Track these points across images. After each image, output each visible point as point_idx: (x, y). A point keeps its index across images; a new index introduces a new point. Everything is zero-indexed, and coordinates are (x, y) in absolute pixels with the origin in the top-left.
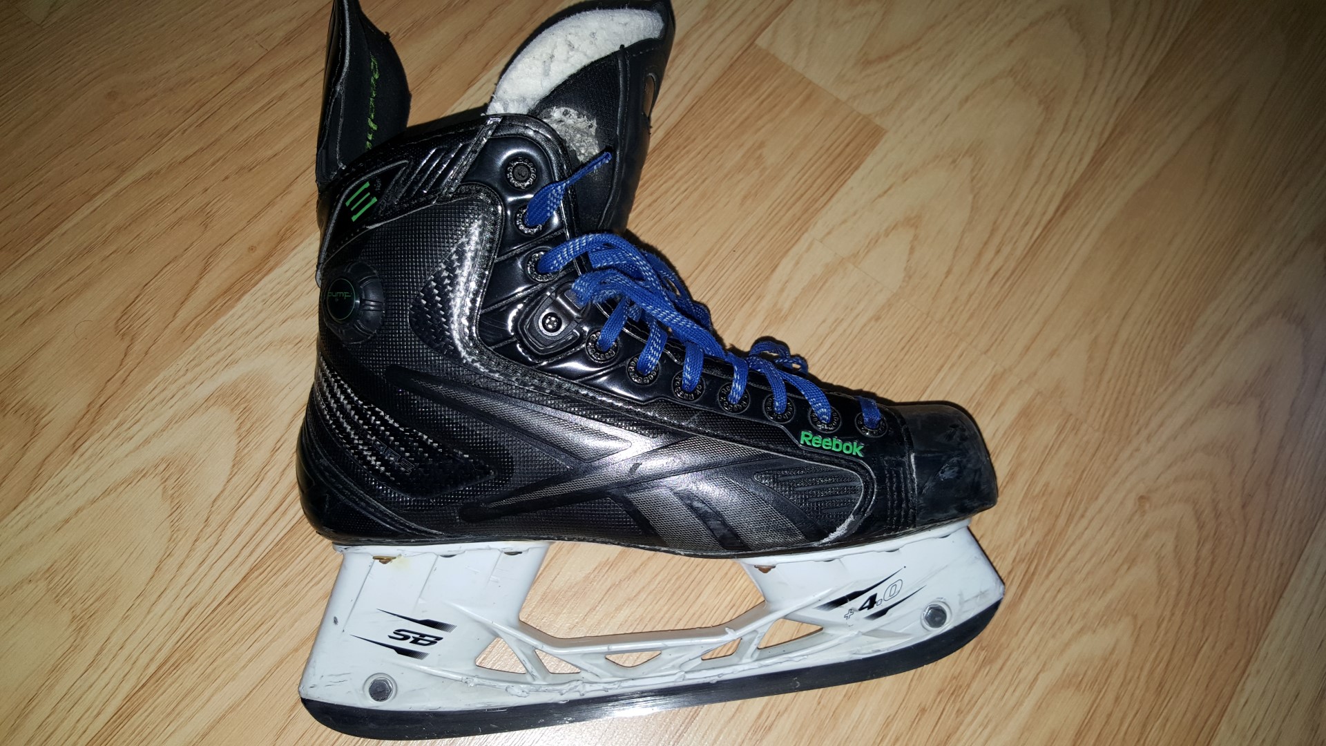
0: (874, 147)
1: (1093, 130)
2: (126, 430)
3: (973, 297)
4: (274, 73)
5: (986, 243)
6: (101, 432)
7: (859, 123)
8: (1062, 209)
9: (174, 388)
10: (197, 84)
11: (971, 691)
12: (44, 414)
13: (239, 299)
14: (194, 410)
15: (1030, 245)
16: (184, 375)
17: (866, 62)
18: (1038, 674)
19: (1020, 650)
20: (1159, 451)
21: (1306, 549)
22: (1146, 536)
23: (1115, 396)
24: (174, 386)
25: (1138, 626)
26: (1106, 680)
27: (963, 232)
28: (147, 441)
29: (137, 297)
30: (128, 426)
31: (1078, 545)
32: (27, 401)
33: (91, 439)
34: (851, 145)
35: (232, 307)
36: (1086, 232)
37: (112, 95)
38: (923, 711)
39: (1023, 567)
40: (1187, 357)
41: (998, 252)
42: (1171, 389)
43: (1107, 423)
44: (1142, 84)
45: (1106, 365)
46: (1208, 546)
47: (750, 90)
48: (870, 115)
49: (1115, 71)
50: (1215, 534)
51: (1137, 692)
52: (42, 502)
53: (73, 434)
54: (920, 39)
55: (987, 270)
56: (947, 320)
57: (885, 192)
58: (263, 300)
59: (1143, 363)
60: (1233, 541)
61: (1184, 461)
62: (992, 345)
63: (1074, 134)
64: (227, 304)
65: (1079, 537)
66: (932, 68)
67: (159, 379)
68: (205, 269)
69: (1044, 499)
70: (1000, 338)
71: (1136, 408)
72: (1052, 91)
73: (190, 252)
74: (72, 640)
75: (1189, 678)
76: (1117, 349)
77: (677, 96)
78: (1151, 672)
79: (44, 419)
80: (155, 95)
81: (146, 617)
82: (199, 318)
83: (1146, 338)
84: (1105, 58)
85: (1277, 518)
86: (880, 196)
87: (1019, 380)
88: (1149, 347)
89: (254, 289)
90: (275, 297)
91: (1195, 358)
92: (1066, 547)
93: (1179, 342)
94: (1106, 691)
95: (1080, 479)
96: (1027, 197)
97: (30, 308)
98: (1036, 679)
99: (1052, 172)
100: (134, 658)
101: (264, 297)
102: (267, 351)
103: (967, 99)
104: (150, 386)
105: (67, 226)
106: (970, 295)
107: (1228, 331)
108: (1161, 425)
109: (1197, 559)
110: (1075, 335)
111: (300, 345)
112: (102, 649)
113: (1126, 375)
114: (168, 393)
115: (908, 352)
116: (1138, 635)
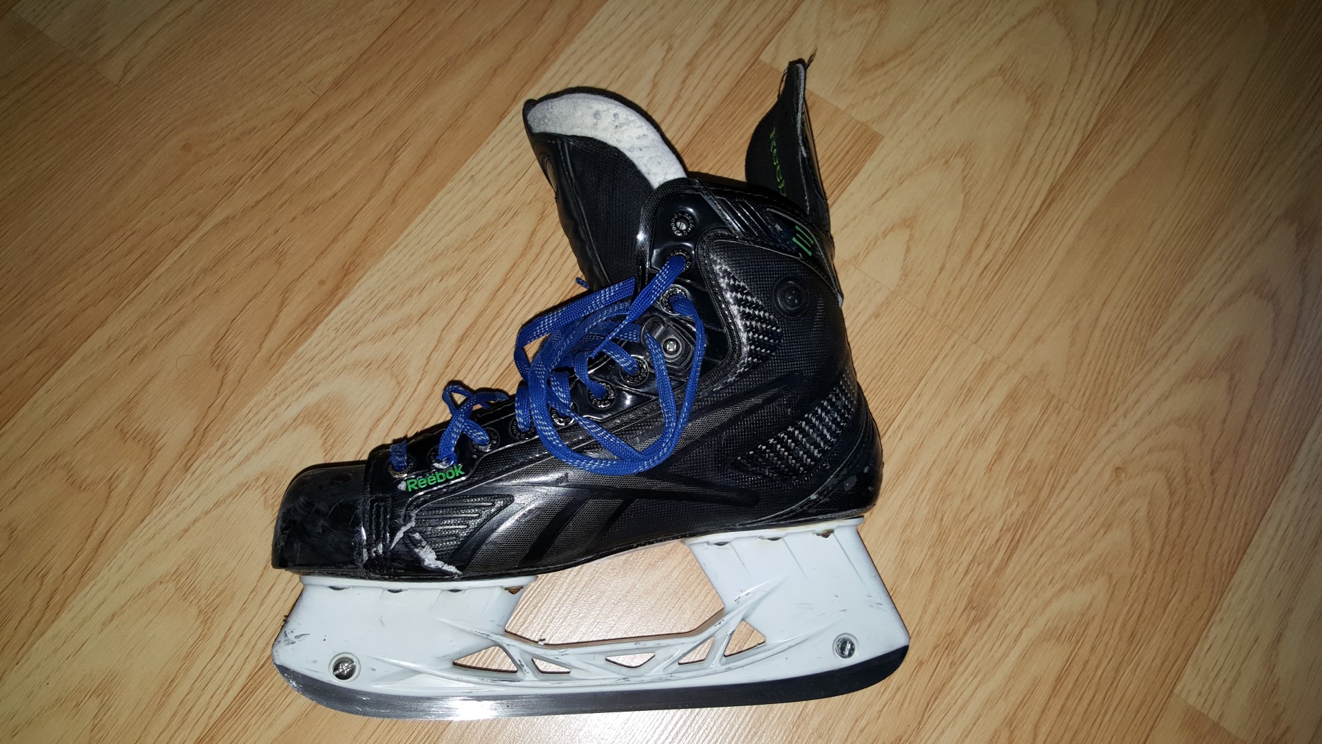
0: (871, 153)
1: (1078, 123)
2: (229, 450)
3: (964, 292)
4: (327, 117)
5: (976, 240)
6: (207, 453)
7: (858, 130)
8: (1048, 202)
9: (266, 410)
10: (260, 132)
11: (963, 645)
12: (158, 439)
13: (314, 329)
14: (284, 430)
15: (1019, 237)
16: (274, 399)
17: (863, 70)
18: (1023, 628)
19: (1007, 608)
20: (1135, 426)
21: (1269, 510)
22: (1122, 503)
23: (1094, 377)
24: (266, 409)
25: (1114, 584)
26: (1084, 632)
27: (956, 230)
28: (247, 458)
29: (227, 332)
30: (231, 445)
31: (1060, 513)
32: (143, 428)
33: (200, 458)
34: (850, 152)
35: (309, 336)
36: (1070, 222)
37: (186, 148)
38: (921, 664)
39: (1009, 536)
40: (1163, 337)
41: (988, 246)
42: (1146, 368)
43: (1087, 402)
44: (1125, 76)
45: (1087, 348)
46: (1178, 510)
47: (756, 106)
48: (868, 122)
49: (1100, 63)
50: (1185, 499)
51: (1112, 641)
52: (164, 516)
53: (185, 454)
54: (913, 44)
55: (977, 264)
56: (941, 313)
57: (883, 196)
58: (336, 329)
59: (1122, 344)
60: (1202, 504)
61: (1158, 433)
62: (981, 336)
63: (1060, 128)
64: (304, 335)
65: (1060, 506)
66: (925, 72)
67: (252, 403)
68: (283, 303)
69: (1029, 474)
70: (989, 328)
71: (1115, 387)
72: (1039, 87)
73: (268, 289)
74: (200, 630)
75: (1159, 628)
76: (1097, 333)
77: (689, 116)
78: (1124, 625)
79: (158, 444)
80: (224, 145)
81: (259, 608)
82: (282, 348)
83: (1125, 321)
84: (1091, 50)
85: (1244, 481)
86: (878, 200)
87: (1007, 366)
88: (1127, 329)
89: (327, 319)
90: (346, 325)
91: (1170, 337)
92: (1048, 516)
93: (1155, 323)
94: (1083, 642)
95: (1062, 454)
96: (1015, 192)
97: (136, 347)
98: (1020, 633)
99: (1039, 167)
100: (253, 644)
101: (336, 326)
102: (342, 374)
103: (958, 101)
104: (246, 410)
105: (160, 270)
106: (962, 290)
107: (1202, 310)
108: (1137, 401)
109: (1168, 522)
110: (1059, 321)
111: (369, 367)
112: (226, 637)
113: (1106, 356)
114: (260, 416)
115: (905, 345)
116: (1113, 592)
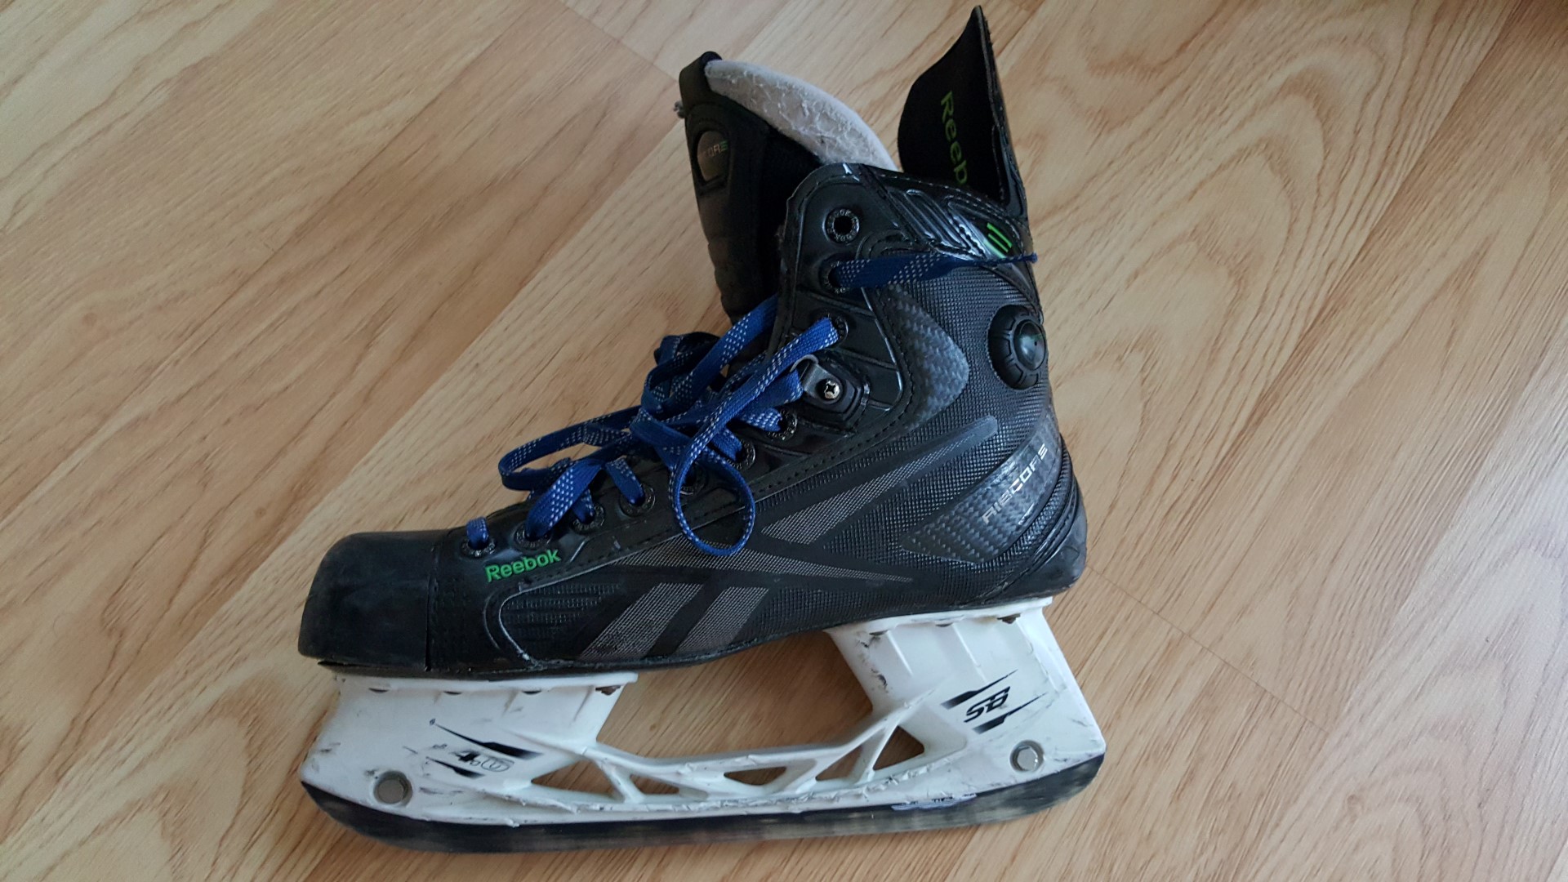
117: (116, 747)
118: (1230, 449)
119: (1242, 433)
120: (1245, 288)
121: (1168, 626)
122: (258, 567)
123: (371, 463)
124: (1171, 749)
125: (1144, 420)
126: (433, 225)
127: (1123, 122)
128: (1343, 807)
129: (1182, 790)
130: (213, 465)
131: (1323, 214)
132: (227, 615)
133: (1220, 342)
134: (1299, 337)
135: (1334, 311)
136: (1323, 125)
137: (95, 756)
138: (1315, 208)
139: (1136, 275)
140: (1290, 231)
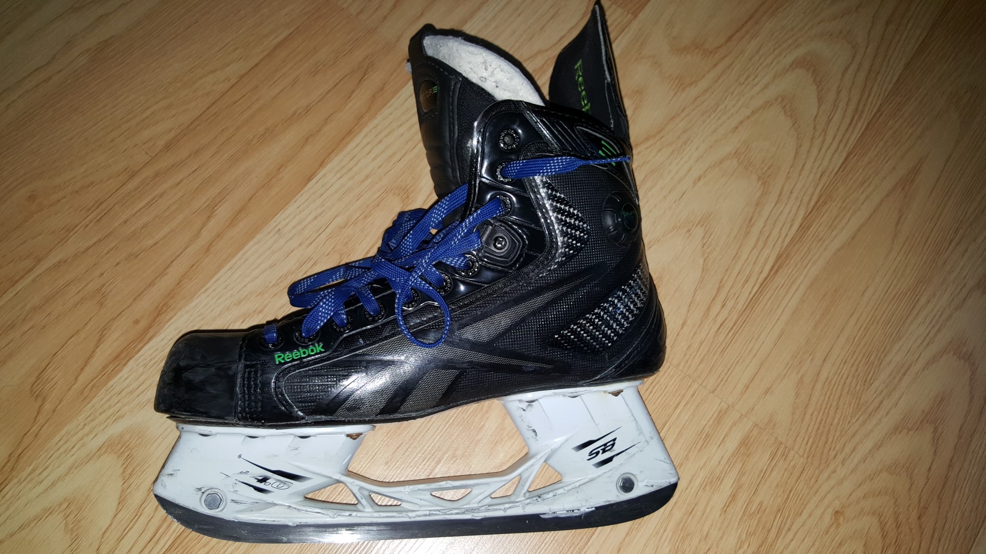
117: (38, 472)
118: (759, 289)
119: (766, 278)
120: (768, 188)
121: (720, 400)
122: (133, 357)
123: (209, 291)
124: (721, 480)
125: (704, 270)
126: (254, 142)
127: (691, 84)
128: (832, 519)
129: (728, 506)
130: (107, 292)
131: (817, 142)
132: (112, 389)
133: (753, 222)
134: (803, 219)
135: (825, 203)
136: (817, 87)
137: (23, 479)
138: (813, 138)
139: (699, 179)
140: (796, 153)
